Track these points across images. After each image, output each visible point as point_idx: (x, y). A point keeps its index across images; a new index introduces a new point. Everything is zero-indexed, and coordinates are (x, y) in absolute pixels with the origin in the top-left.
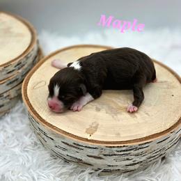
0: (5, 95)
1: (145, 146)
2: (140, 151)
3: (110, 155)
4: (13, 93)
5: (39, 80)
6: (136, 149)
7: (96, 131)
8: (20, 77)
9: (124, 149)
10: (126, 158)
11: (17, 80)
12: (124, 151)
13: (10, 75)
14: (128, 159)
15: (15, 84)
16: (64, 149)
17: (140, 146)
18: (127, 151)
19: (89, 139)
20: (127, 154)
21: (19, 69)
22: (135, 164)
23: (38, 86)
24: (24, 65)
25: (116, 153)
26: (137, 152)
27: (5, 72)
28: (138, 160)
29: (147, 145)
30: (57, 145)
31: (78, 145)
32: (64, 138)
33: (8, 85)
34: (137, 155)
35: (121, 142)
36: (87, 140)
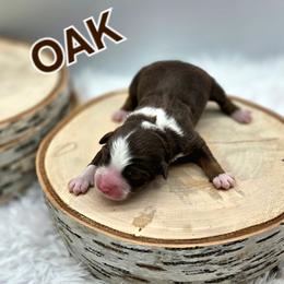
0: (14, 167)
1: (234, 247)
2: (227, 256)
3: (173, 264)
4: (25, 164)
6: (219, 252)
7: (150, 221)
9: (197, 252)
10: (203, 268)
12: (198, 256)
13: (20, 135)
14: (207, 271)
15: (30, 149)
16: (100, 254)
17: (227, 248)
18: (203, 255)
19: (137, 235)
20: (205, 262)
21: (36, 125)
23: (64, 151)
25: (184, 259)
26: (221, 258)
28: (226, 272)
29: (238, 245)
30: (88, 246)
31: (119, 246)
32: (95, 234)
33: (17, 150)
34: (222, 264)
35: (192, 241)
36: (134, 237)
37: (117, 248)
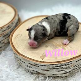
0: (2, 42)
2: (68, 66)
3: (52, 69)
4: (6, 41)
5: (18, 34)
6: (65, 65)
7: (45, 57)
8: (9, 33)
9: (59, 65)
10: (61, 70)
11: (8, 34)
12: (59, 66)
13: (4, 32)
14: (62, 71)
15: (7, 36)
16: (30, 67)
17: (67, 64)
18: (61, 66)
19: (42, 61)
20: (61, 68)
21: (8, 29)
22: (67, 73)
23: (17, 37)
24: (11, 27)
25: (55, 67)
26: (66, 67)
27: (1, 31)
28: (68, 71)
29: (71, 63)
30: (27, 65)
31: (36, 64)
32: (29, 61)
33: (3, 37)
34: (66, 68)
35: (57, 62)
36: (40, 62)
37: (36, 65)
